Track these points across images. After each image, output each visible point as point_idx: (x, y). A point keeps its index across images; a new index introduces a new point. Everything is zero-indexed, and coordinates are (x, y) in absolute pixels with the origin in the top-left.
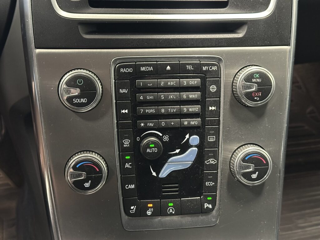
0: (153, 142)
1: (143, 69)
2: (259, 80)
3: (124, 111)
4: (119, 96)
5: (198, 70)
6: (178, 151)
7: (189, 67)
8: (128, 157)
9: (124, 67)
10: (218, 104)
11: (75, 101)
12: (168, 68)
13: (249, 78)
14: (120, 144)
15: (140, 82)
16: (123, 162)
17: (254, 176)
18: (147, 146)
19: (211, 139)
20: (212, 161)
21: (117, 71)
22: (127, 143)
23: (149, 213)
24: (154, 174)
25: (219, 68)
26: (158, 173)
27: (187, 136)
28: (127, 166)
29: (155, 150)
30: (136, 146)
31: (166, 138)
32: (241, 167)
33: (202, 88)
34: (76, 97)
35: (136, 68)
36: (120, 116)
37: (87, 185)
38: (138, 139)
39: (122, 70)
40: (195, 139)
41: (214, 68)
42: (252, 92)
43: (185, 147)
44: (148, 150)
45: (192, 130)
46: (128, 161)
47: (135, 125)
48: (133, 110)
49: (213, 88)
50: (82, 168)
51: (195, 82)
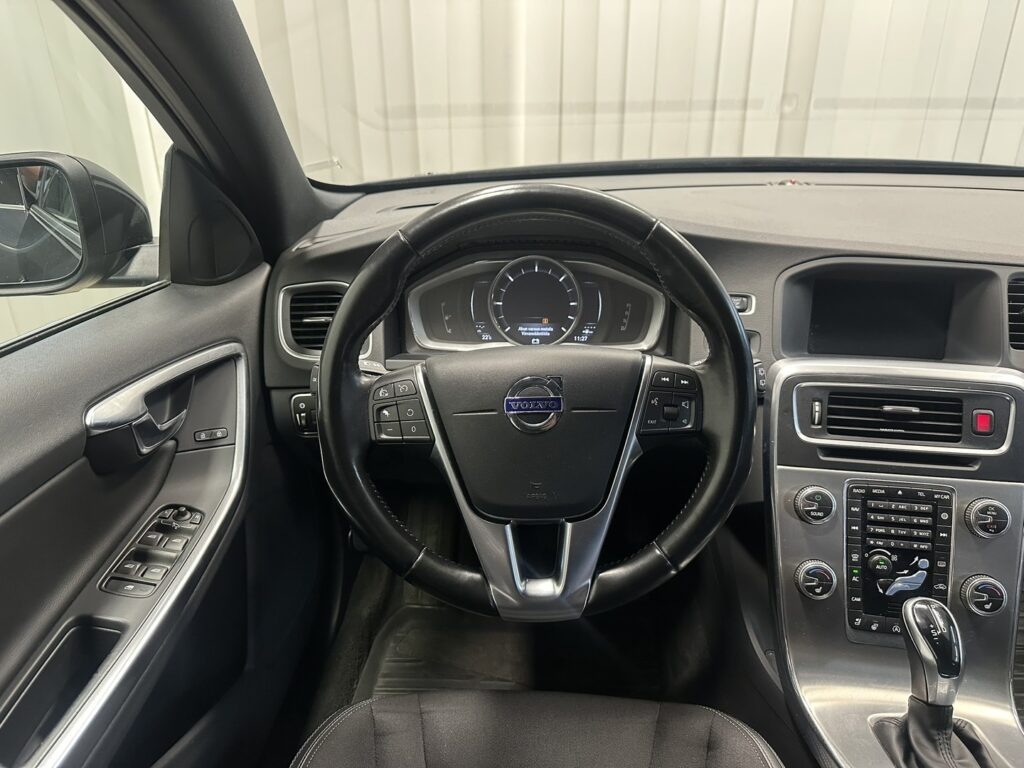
0: (883, 560)
1: (874, 491)
2: (994, 513)
3: (854, 528)
4: (849, 513)
5: (929, 498)
6: (906, 572)
7: (921, 494)
8: (855, 571)
9: (857, 488)
10: (948, 531)
11: (812, 514)
12: (900, 492)
13: (984, 510)
14: (849, 558)
15: (872, 504)
16: (850, 574)
17: (988, 607)
18: (877, 562)
19: (941, 564)
20: (941, 586)
21: (850, 490)
22: (855, 557)
23: (874, 628)
24: (881, 591)
25: (951, 497)
26: (885, 591)
27: (916, 559)
28: (855, 579)
29: (885, 568)
30: (864, 561)
31: (895, 558)
32: (973, 596)
33: (934, 515)
34: (813, 511)
35: (869, 490)
36: (850, 532)
37: (818, 591)
38: (867, 555)
39: (855, 490)
40: (924, 563)
41: (947, 497)
42: (986, 524)
43: (914, 569)
44: (878, 567)
45: (922, 554)
46: (855, 575)
47: (864, 542)
48: (863, 528)
49: (945, 516)
50: (815, 575)
51: (925, 508)
